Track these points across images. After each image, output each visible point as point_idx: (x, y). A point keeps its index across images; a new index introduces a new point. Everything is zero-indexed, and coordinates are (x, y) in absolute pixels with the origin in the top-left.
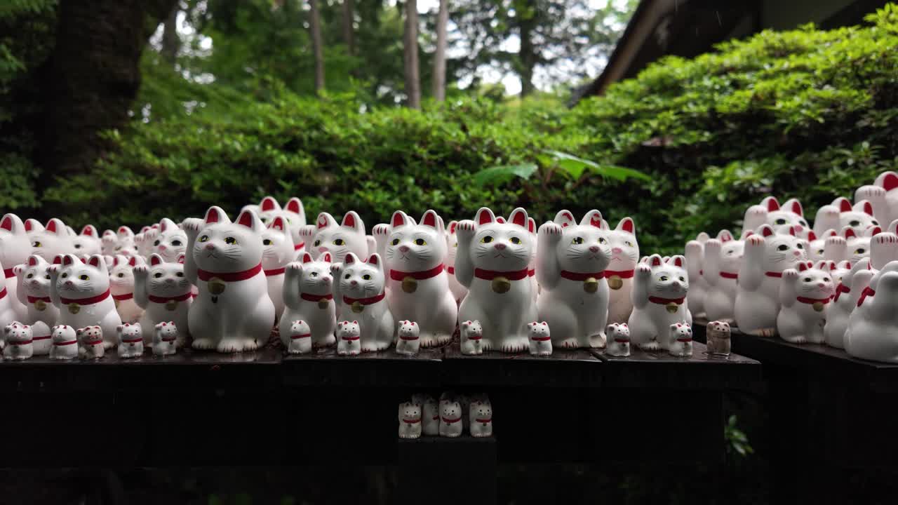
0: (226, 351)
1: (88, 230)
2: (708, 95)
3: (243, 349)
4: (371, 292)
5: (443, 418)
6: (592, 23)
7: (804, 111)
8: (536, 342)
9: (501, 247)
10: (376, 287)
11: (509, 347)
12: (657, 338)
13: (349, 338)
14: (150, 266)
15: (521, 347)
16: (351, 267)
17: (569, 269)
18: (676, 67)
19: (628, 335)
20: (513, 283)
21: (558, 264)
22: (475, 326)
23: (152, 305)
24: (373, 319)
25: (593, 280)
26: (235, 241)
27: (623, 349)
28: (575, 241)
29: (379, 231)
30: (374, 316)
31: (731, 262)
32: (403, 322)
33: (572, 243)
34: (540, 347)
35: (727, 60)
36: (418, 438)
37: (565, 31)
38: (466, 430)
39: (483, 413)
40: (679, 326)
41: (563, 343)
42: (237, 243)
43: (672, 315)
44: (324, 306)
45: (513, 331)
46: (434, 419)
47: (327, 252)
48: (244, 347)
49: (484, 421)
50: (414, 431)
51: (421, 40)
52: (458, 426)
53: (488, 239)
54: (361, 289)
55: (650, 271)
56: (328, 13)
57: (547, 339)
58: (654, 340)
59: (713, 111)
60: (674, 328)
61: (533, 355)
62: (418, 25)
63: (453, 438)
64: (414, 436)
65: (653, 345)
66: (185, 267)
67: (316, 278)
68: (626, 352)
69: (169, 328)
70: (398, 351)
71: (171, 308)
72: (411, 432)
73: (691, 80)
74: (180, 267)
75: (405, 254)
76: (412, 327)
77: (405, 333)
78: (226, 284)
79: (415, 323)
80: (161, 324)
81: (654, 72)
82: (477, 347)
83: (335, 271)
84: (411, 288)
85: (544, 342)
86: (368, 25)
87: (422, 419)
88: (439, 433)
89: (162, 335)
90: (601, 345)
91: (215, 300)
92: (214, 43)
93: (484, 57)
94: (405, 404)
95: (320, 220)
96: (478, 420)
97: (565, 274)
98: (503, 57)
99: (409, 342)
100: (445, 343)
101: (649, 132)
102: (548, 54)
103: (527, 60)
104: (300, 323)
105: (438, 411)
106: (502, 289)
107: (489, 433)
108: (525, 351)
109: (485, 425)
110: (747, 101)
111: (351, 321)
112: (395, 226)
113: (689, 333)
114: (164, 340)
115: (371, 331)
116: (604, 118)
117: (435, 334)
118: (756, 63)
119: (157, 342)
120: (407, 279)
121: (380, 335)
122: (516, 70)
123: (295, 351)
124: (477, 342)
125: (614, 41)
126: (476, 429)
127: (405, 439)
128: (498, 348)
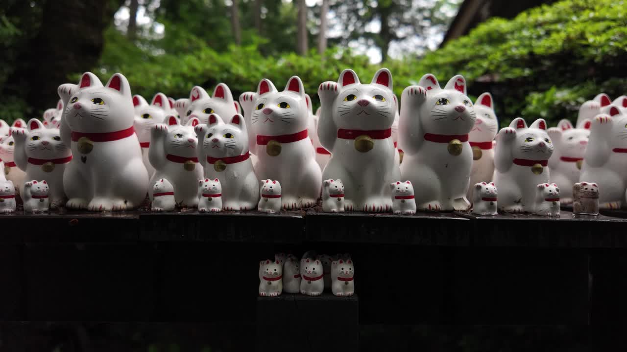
0: (94, 209)
1: (18, 123)
2: (527, 42)
3: (113, 209)
4: (232, 150)
5: (304, 276)
6: (432, 11)
7: (612, 44)
8: (400, 200)
9: (365, 103)
10: (238, 146)
11: (372, 207)
12: (521, 200)
13: (210, 195)
14: (30, 132)
15: (384, 207)
16: (214, 127)
17: (432, 131)
18: (500, 24)
19: (496, 193)
20: (376, 142)
21: (422, 126)
22: (337, 184)
23: (31, 167)
24: (235, 178)
25: (457, 142)
26: (102, 102)
27: (491, 207)
28: (440, 102)
29: (245, 98)
30: (236, 175)
31: (572, 147)
32: (265, 181)
33: (436, 104)
34: (403, 205)
35: (541, 18)
36: (278, 296)
37: (413, 18)
38: (328, 289)
39: (344, 271)
40: (547, 185)
41: (426, 206)
42: (104, 103)
43: (537, 177)
44: (190, 168)
45: (376, 191)
46: (296, 277)
47: (195, 118)
48: (114, 206)
49: (345, 280)
50: (274, 289)
51: (309, 26)
52: (320, 284)
53: (351, 97)
54: (223, 147)
55: (515, 133)
56: (244, 7)
57: (411, 197)
58: (518, 202)
59: (531, 54)
60: (542, 188)
61: (397, 214)
62: (307, 15)
63: (314, 296)
64: (273, 294)
65: (518, 207)
66: (61, 131)
67: (181, 139)
68: (494, 211)
69: (41, 186)
70: (259, 209)
71: (48, 170)
72: (269, 289)
73: (512, 33)
74: (57, 132)
75: (269, 116)
76: (274, 185)
77: (266, 190)
78: (94, 143)
79: (277, 181)
80: (32, 182)
81: (483, 29)
82: (339, 205)
83: (200, 132)
84: (275, 151)
85: (408, 201)
86: (272, 16)
87: (282, 277)
88: (300, 291)
89: (32, 192)
90: (464, 208)
91: (84, 160)
92: (166, 29)
93: (355, 36)
94: (266, 262)
95: (193, 93)
96: (340, 279)
97: (429, 137)
98: (368, 36)
99: (270, 200)
100: (309, 206)
101: (480, 71)
102: (400, 33)
103: (384, 39)
104: (162, 181)
105: (299, 269)
106: (365, 148)
107: (350, 292)
108: (389, 211)
109: (347, 283)
110: (560, 43)
111: (212, 180)
112: (261, 94)
113: (557, 192)
114: (34, 197)
115: (233, 190)
116: (445, 65)
117: (299, 197)
118: (564, 16)
119: (27, 198)
120: (272, 143)
121: (244, 195)
122: (378, 45)
123: (156, 208)
124: (339, 200)
125: (448, 23)
126: (338, 287)
127: (265, 296)
128: (361, 208)
